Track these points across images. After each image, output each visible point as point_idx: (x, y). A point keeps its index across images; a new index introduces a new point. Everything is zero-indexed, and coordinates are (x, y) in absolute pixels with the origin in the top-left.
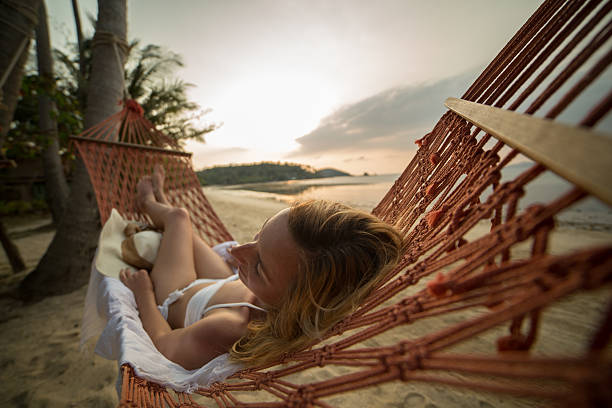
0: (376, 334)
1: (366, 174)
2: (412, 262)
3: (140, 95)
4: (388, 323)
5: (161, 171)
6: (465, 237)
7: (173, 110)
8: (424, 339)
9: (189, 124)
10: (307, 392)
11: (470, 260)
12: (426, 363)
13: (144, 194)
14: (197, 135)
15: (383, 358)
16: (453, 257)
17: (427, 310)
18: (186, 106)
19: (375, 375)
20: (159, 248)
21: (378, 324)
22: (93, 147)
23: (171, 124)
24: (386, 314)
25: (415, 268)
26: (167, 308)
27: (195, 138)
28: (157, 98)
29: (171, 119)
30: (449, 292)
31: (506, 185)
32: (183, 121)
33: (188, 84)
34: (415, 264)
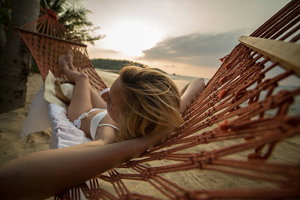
0: (188, 147)
1: (174, 74)
2: (210, 116)
3: (60, 12)
4: (195, 142)
5: (71, 54)
6: (240, 106)
7: (78, 24)
8: (214, 151)
9: (86, 34)
10: (152, 171)
11: (241, 116)
12: (214, 161)
13: (63, 65)
14: (91, 40)
15: (191, 158)
16: (233, 114)
17: (217, 137)
18: (86, 23)
19: (186, 165)
20: (73, 92)
21: (190, 143)
22: (30, 36)
23: (77, 32)
24: (195, 138)
25: (212, 118)
26: (80, 121)
27: (89, 42)
28: (69, 15)
29: (77, 29)
30: (230, 130)
31: (268, 81)
32: (83, 31)
33: (87, 11)
34: (212, 117)
